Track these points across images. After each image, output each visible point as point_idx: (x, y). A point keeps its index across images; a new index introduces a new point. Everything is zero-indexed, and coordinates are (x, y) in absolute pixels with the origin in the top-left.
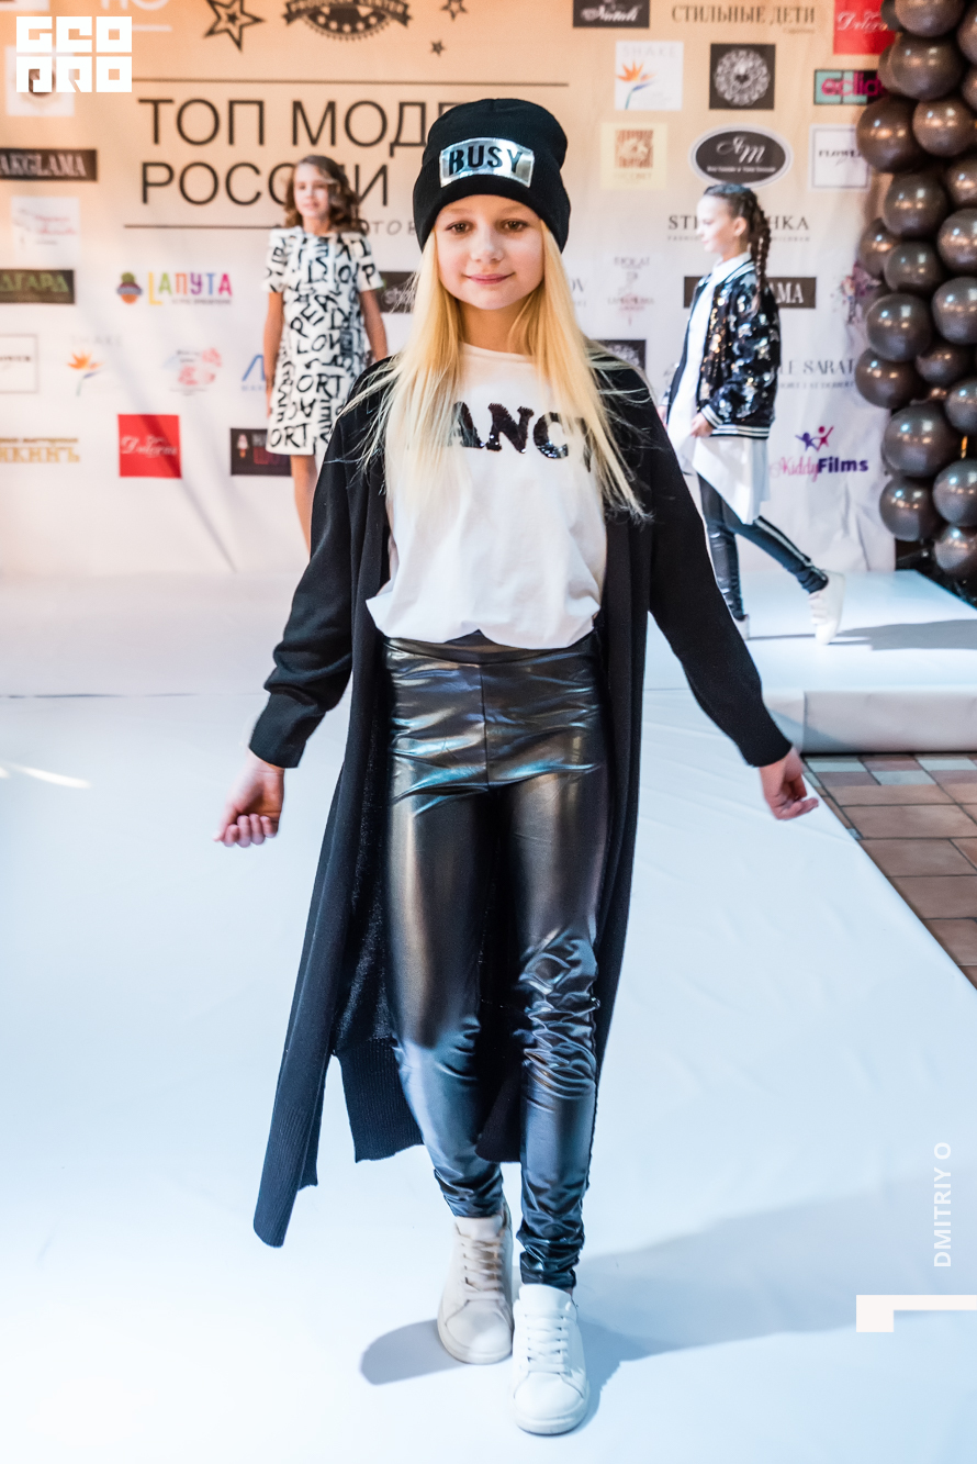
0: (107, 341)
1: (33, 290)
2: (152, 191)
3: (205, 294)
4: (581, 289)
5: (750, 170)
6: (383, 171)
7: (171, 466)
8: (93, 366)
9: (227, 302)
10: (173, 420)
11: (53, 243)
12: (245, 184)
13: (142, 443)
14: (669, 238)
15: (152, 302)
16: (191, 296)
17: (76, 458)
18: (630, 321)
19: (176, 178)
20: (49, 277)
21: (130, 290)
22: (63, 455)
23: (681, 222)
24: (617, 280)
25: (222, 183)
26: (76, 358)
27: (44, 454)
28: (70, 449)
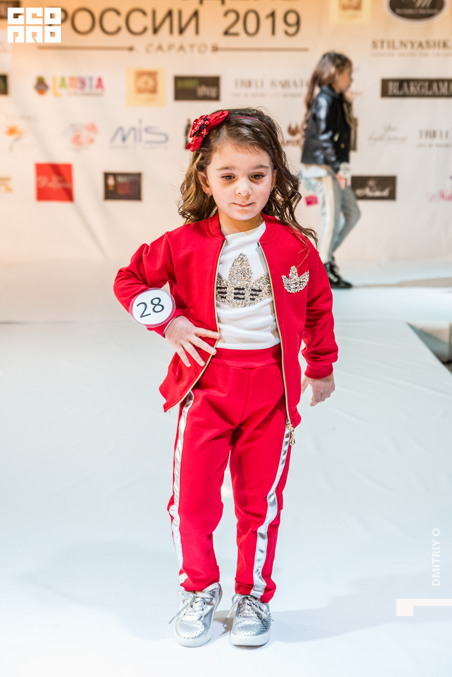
0: (28, 118)
3: (87, 90)
5: (422, 12)
6: (196, 14)
7: (68, 195)
8: (20, 133)
9: (100, 95)
10: (69, 167)
12: (111, 21)
13: (50, 180)
14: (372, 55)
15: (56, 94)
16: (79, 91)
17: (10, 190)
19: (69, 18)
21: (42, 87)
22: (2, 188)
23: (379, 45)
25: (97, 21)
26: (9, 128)
28: (6, 184)
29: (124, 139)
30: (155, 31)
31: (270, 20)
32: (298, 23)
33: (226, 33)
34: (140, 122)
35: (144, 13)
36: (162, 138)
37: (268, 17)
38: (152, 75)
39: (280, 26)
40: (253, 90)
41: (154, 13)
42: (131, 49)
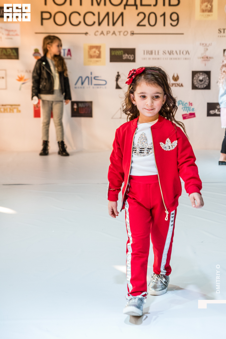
1: (4, 54)
2: (44, 21)
4: (189, 54)
6: (122, 14)
8: (25, 80)
9: (70, 59)
11: (11, 39)
12: (76, 19)
14: (218, 36)
17: (19, 111)
18: (205, 65)
19: (52, 17)
20: (10, 50)
21: (37, 55)
22: (15, 110)
23: (222, 31)
24: (200, 51)
25: (68, 19)
26: (19, 77)
27: (8, 110)
28: (17, 108)
29: (82, 83)
30: (100, 24)
31: (163, 17)
32: (178, 19)
33: (138, 25)
34: (91, 73)
35: (94, 14)
36: (104, 83)
37: (161, 16)
38: (98, 48)
39: (168, 21)
40: (153, 56)
41: (99, 13)
42: (86, 34)
